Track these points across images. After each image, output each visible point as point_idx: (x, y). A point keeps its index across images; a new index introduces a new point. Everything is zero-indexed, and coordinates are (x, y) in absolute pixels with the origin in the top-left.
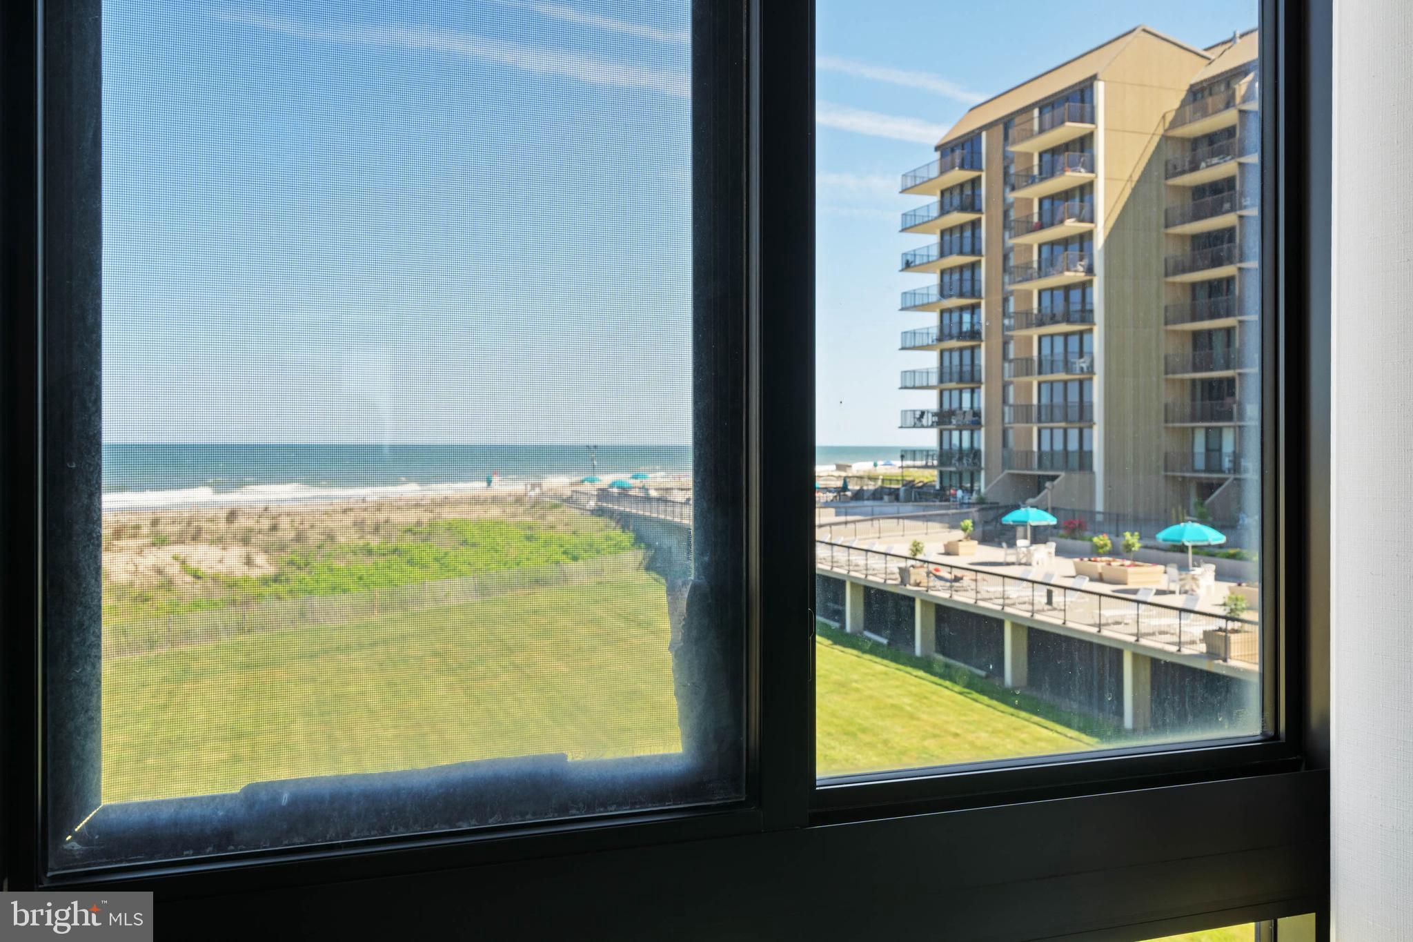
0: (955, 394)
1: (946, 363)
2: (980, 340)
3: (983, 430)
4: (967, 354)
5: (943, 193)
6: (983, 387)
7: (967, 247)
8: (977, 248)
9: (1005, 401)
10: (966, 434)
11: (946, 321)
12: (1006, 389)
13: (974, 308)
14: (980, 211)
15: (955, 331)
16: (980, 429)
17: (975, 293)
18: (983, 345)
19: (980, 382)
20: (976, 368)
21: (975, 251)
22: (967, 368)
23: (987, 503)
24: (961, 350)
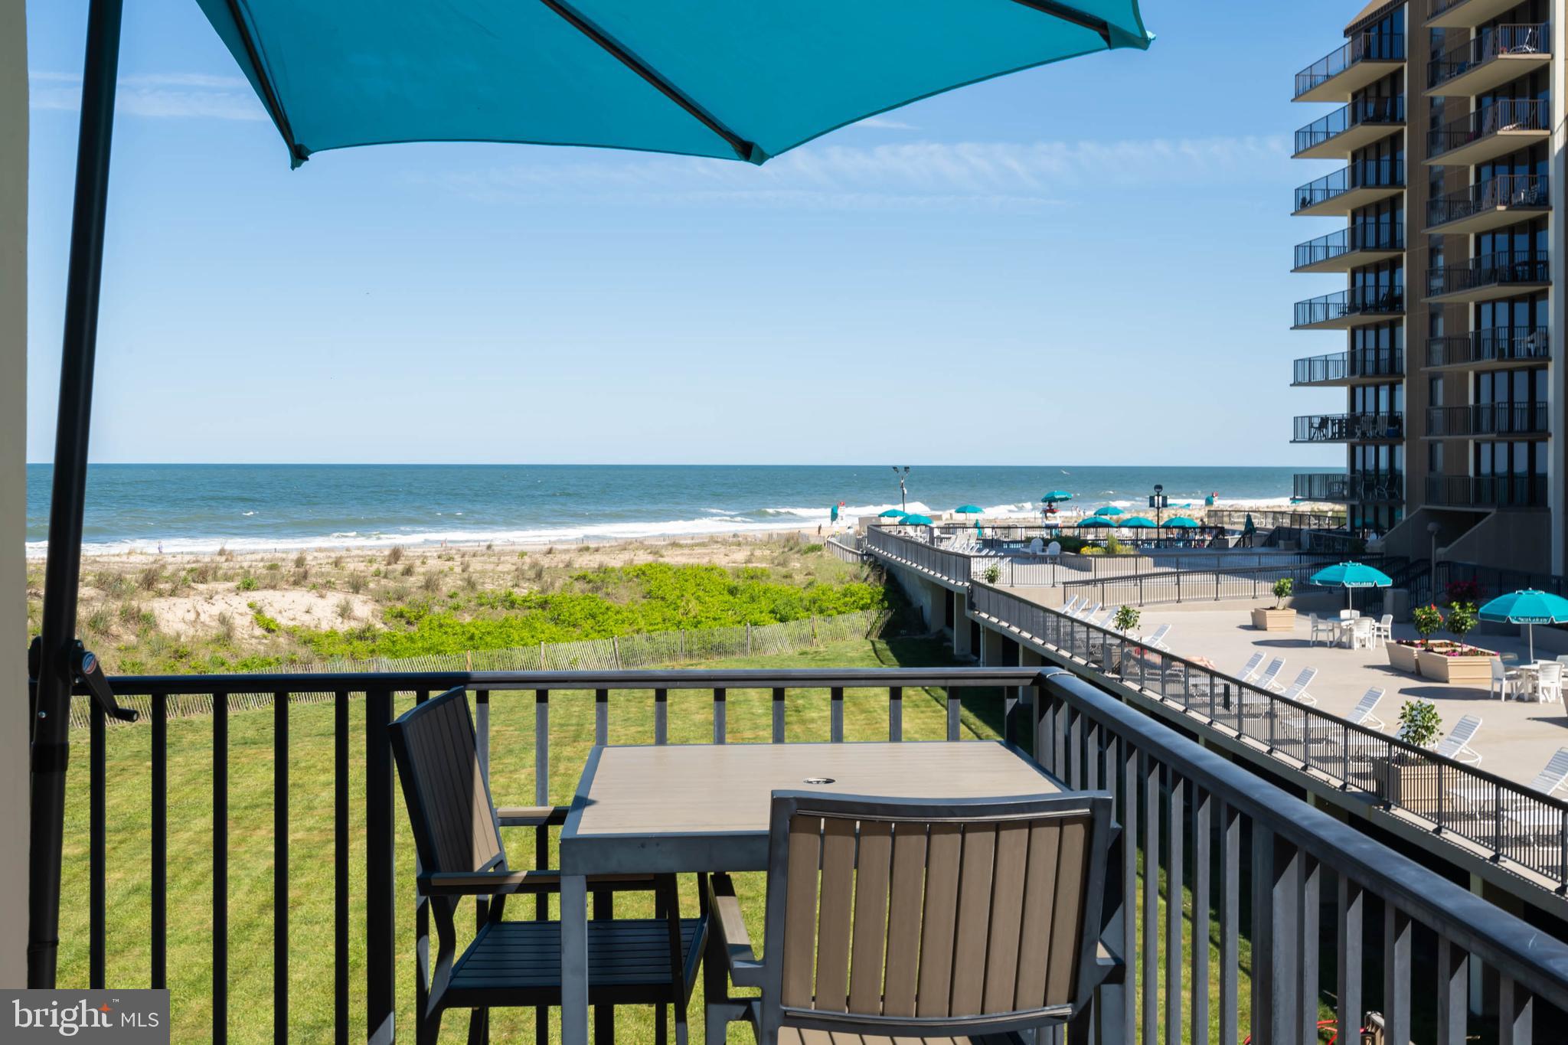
0: (1370, 391)
1: (1359, 346)
2: (1402, 312)
3: (1405, 443)
4: (1385, 334)
5: (1355, 96)
6: (1405, 381)
7: (1385, 178)
8: (1398, 179)
9: (1432, 401)
10: (1384, 451)
11: (1359, 283)
12: (1434, 383)
13: (1394, 265)
14: (1402, 122)
15: (1370, 297)
16: (1401, 444)
17: (1394, 243)
18: (1405, 318)
19: (1401, 375)
20: (1398, 355)
21: (1395, 182)
22: (1385, 355)
23: (1366, 554)
24: (1377, 327)
